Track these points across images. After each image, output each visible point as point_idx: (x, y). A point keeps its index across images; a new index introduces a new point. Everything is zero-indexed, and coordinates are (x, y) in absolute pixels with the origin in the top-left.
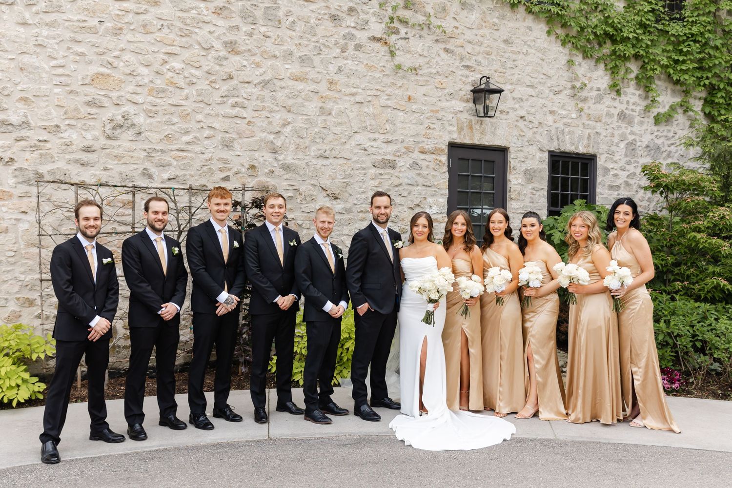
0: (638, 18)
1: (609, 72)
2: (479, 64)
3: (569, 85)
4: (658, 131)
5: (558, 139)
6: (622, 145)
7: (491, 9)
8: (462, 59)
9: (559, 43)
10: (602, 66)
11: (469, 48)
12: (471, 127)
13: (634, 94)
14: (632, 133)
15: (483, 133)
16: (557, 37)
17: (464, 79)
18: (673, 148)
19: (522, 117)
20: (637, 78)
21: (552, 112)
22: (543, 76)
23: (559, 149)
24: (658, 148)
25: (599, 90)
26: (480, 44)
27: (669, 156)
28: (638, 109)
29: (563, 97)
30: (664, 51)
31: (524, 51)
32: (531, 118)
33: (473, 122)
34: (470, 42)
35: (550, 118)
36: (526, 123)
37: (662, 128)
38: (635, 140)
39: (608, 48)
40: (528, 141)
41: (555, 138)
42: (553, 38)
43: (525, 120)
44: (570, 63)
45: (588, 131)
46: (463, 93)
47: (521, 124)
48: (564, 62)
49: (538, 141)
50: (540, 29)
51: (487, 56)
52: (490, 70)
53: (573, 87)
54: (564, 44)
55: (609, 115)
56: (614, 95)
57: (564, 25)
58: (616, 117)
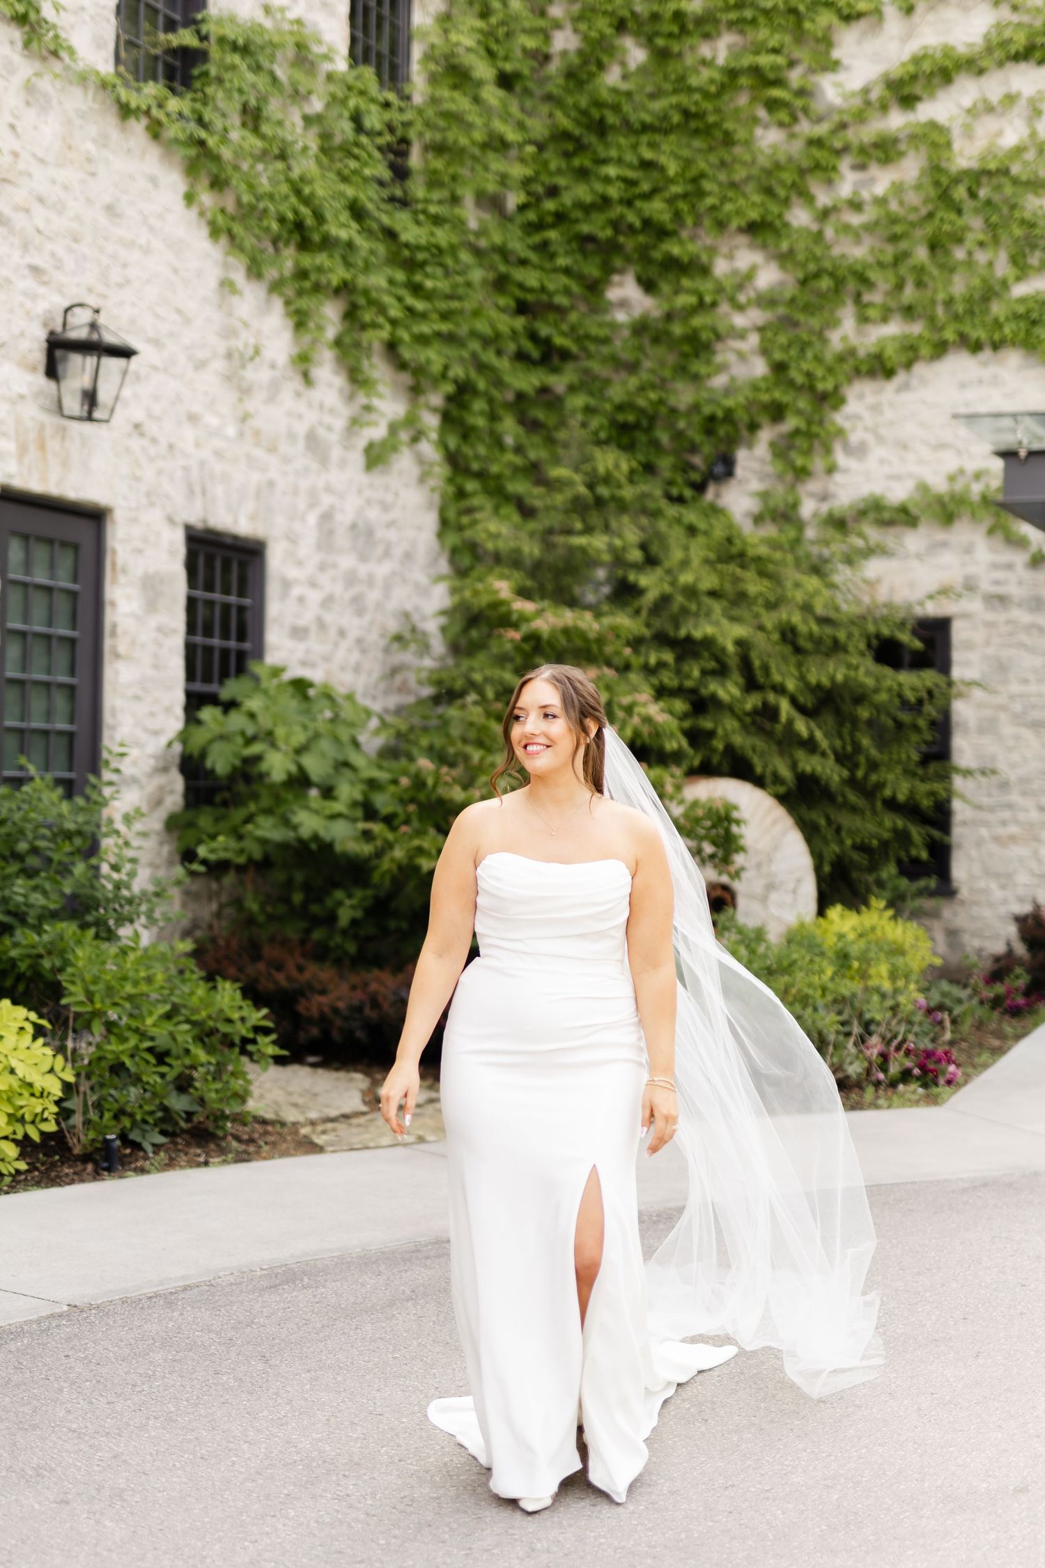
0: (350, 191)
1: (290, 323)
2: (59, 266)
3: (222, 347)
4: (371, 486)
5: (204, 492)
6: (312, 519)
7: (83, 115)
8: (25, 247)
9: (205, 231)
10: (278, 304)
11: (40, 216)
12: (42, 446)
13: (330, 385)
14: (328, 489)
15: (65, 464)
16: (202, 214)
17: (29, 304)
18: (392, 535)
19: (137, 426)
20: (338, 343)
21: (193, 418)
22: (175, 317)
23: (205, 521)
24: (370, 533)
25: (273, 366)
26: (60, 208)
27: (387, 554)
28: (340, 423)
29: (209, 381)
30: (391, 282)
31: (142, 241)
32: (151, 428)
33: (49, 431)
34: (41, 200)
35: (189, 434)
36: (145, 442)
37: (377, 478)
38: (332, 507)
39: (289, 258)
40: (148, 494)
41: (197, 489)
42: (193, 214)
43: (142, 435)
44: (227, 286)
45: (255, 477)
46: (26, 344)
47: (136, 444)
48: (212, 282)
49: (167, 496)
50: (173, 182)
51: (75, 246)
52: (78, 285)
53: (229, 356)
54: (215, 232)
55: (292, 436)
56: (297, 383)
57: (218, 184)
58: (301, 444)
